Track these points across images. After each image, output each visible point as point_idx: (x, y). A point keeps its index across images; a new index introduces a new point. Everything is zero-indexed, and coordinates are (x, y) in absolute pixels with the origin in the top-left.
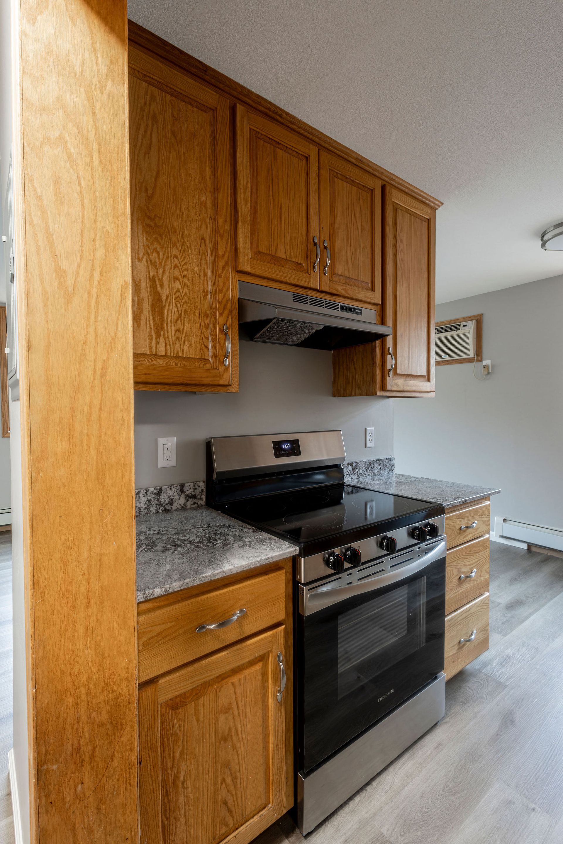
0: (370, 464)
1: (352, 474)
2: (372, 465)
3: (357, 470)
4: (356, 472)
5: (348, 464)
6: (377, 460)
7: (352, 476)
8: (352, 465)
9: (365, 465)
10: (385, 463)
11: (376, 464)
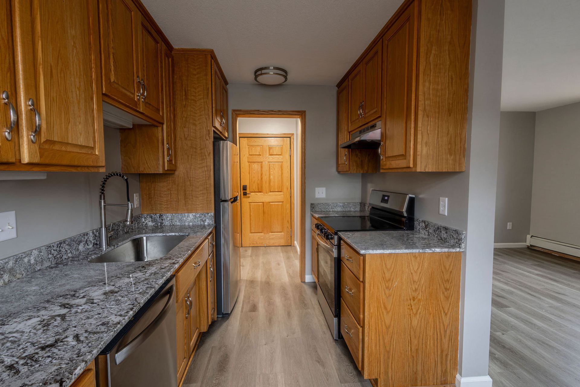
0: (438, 228)
1: (425, 230)
2: (440, 230)
3: (428, 228)
4: (427, 230)
5: (422, 221)
6: (444, 227)
7: (424, 231)
8: (425, 223)
9: (434, 227)
10: (451, 233)
11: (443, 230)
